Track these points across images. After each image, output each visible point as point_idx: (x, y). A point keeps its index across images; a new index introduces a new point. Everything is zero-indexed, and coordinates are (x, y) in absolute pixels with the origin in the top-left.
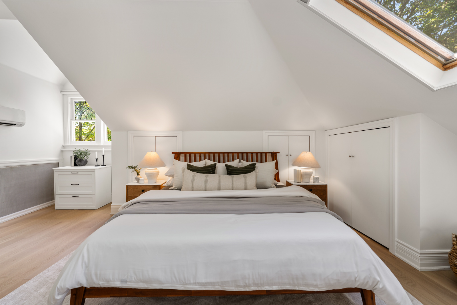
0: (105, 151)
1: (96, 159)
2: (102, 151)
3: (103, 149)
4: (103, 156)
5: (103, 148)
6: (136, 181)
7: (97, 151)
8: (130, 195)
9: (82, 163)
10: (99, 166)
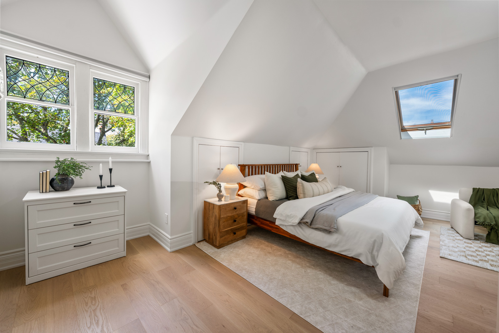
0: (113, 162)
1: (100, 176)
2: (108, 162)
3: (110, 160)
4: (111, 170)
5: (110, 158)
6: (217, 199)
7: (103, 162)
8: (222, 216)
9: (65, 186)
10: (105, 187)
